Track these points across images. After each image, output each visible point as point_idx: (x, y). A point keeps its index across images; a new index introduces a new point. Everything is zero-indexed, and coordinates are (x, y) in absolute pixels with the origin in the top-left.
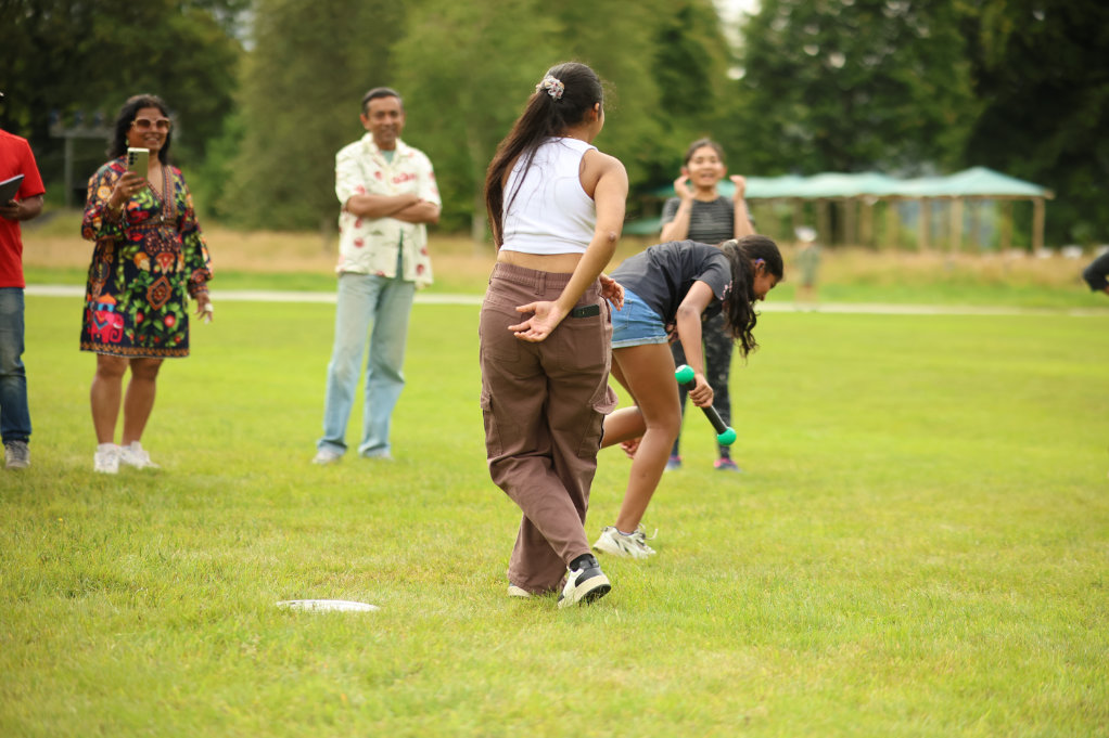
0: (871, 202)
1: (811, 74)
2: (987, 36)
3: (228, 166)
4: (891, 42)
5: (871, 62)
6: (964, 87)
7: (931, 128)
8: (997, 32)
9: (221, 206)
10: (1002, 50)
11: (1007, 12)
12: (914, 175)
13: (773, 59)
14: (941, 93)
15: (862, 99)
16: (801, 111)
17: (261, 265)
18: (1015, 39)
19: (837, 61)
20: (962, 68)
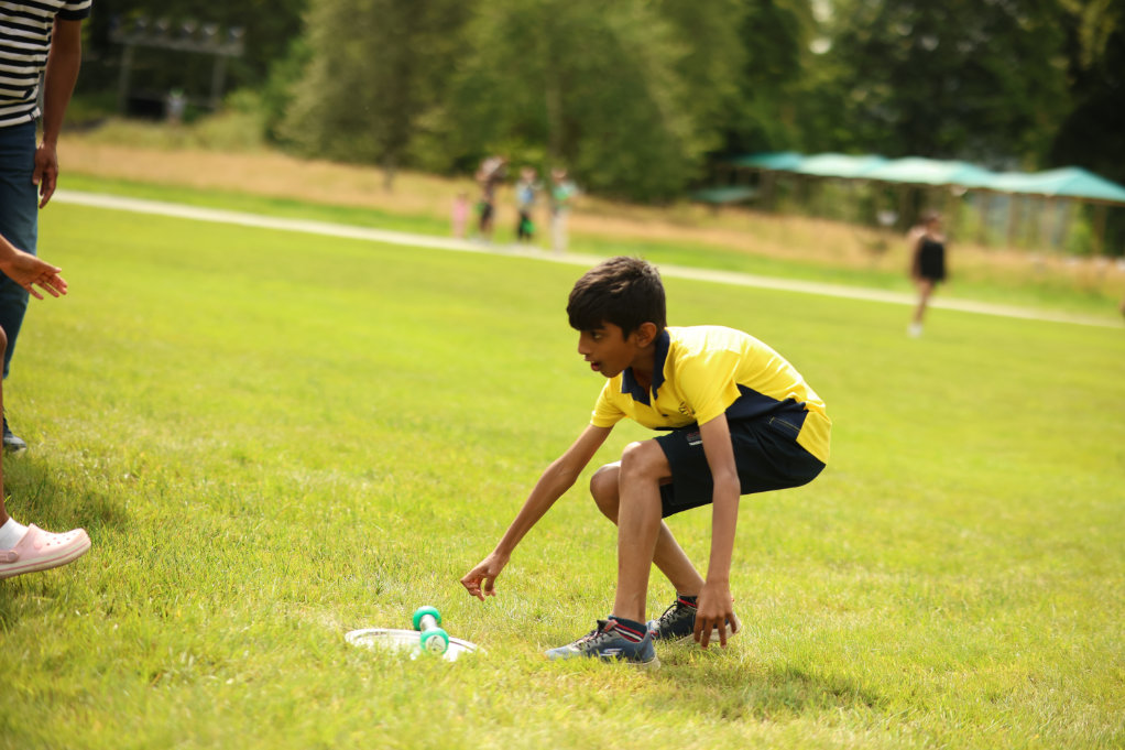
0: (958, 193)
1: (901, 54)
2: (1086, 33)
3: (293, 89)
4: (987, 30)
5: (965, 48)
6: (1060, 85)
7: (1020, 124)
8: (1098, 30)
9: (284, 130)
10: (1101, 49)
11: (1110, 10)
12: (998, 169)
13: (864, 37)
14: (1034, 88)
15: (952, 85)
16: (884, 91)
17: (318, 194)
18: (1115, 40)
19: (929, 43)
20: (1060, 63)
